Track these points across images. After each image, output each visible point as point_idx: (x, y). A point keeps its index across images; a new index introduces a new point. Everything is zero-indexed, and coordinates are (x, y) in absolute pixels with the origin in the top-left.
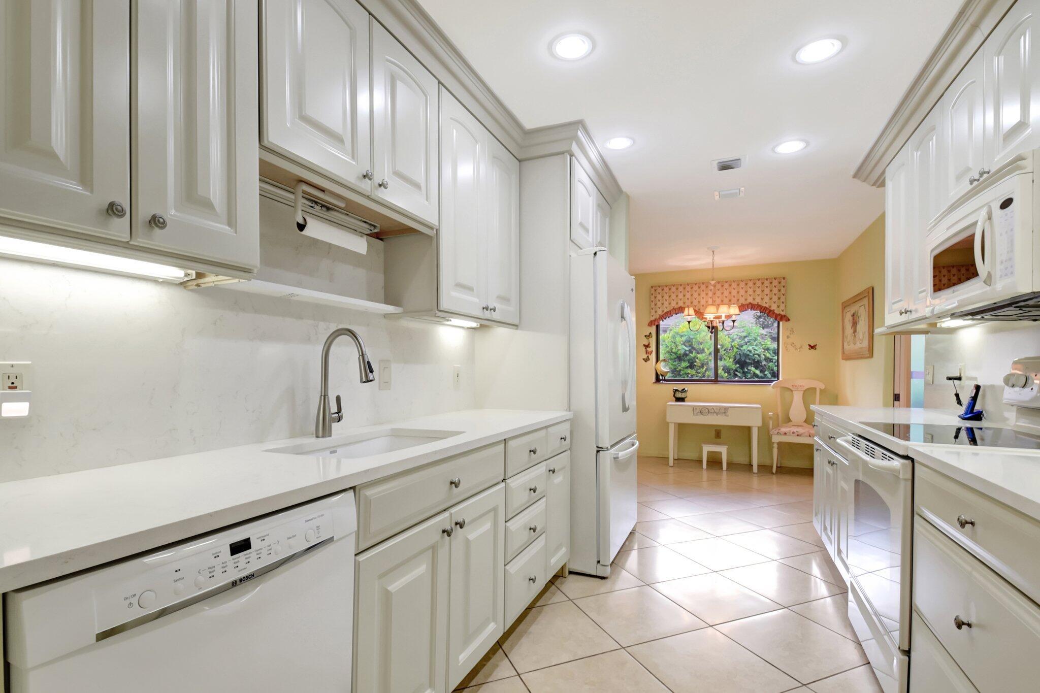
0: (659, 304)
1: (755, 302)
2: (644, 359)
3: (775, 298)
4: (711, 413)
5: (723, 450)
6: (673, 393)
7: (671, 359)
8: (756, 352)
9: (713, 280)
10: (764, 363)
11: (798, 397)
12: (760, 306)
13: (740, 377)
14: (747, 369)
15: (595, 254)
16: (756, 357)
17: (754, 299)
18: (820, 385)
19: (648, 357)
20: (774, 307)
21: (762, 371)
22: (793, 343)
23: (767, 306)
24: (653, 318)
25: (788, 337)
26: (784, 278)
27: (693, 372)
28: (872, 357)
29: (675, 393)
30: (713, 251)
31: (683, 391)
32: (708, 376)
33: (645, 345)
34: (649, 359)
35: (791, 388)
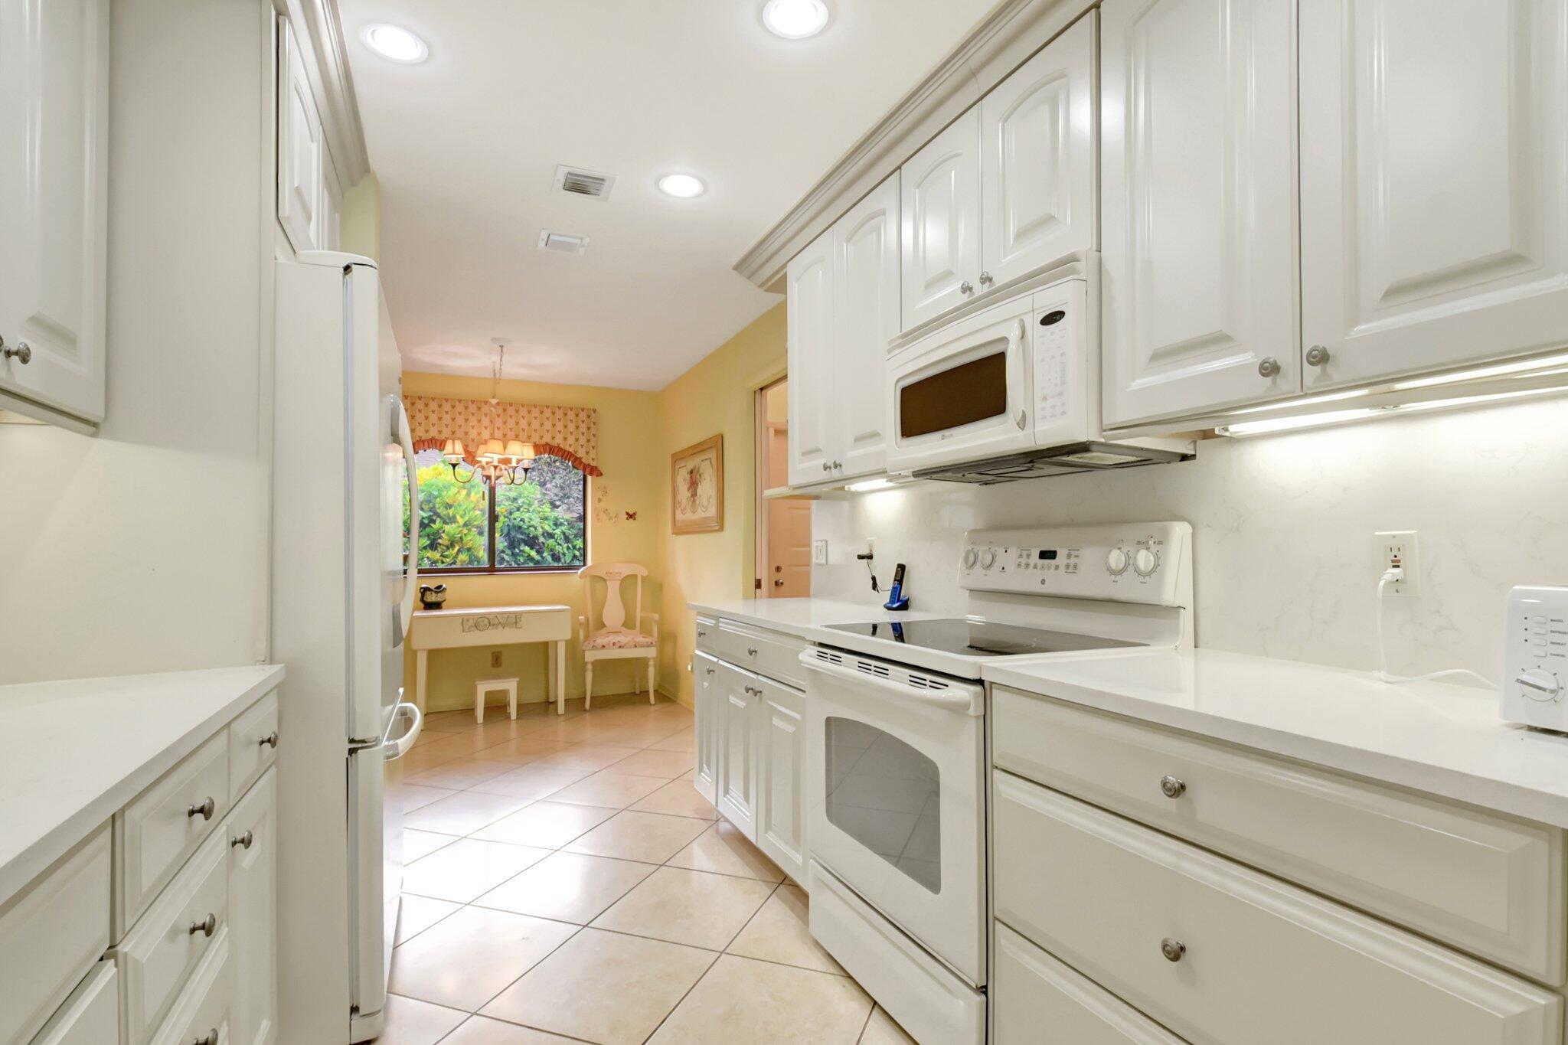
1: (555, 443)
3: (583, 440)
4: (494, 625)
5: (510, 686)
6: (420, 595)
8: (531, 523)
9: (494, 397)
10: (542, 539)
11: (614, 587)
12: (561, 449)
13: (508, 562)
14: (519, 549)
15: (347, 269)
16: (532, 531)
17: (553, 438)
18: (641, 571)
20: (581, 454)
21: (539, 552)
22: (607, 510)
23: (571, 450)
25: (600, 500)
26: (595, 411)
27: (436, 555)
28: (721, 528)
29: (423, 594)
30: (502, 347)
31: (438, 589)
32: (463, 562)
35: (604, 576)
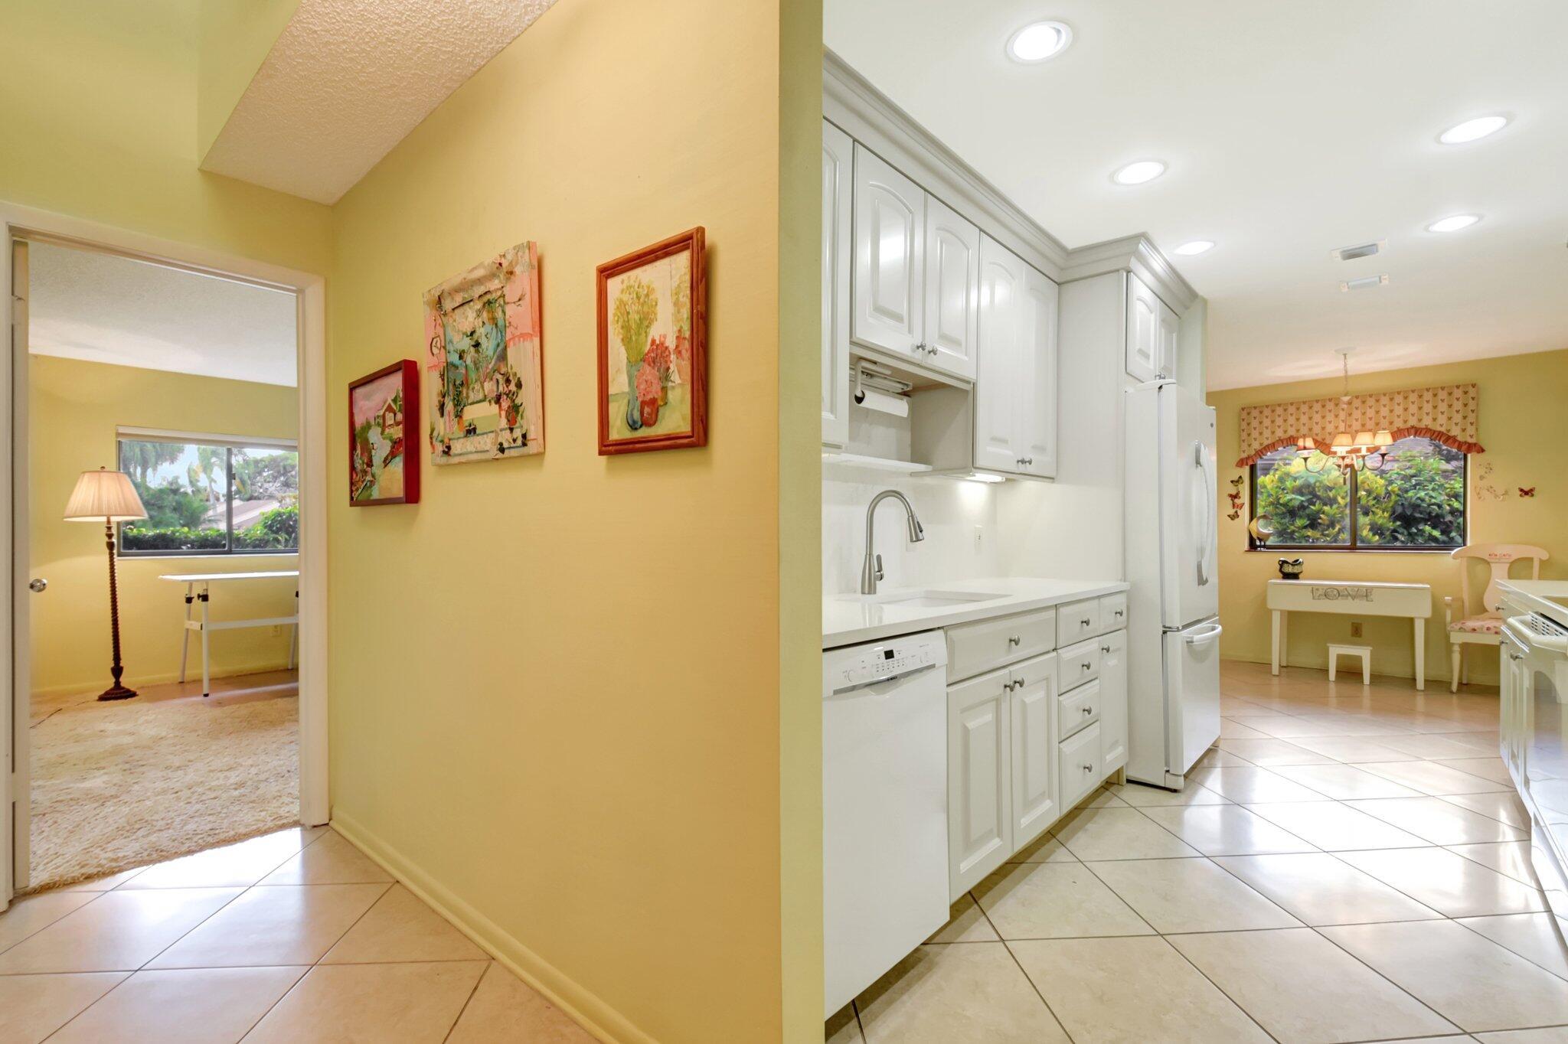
0: (1256, 433)
1: (1422, 425)
2: (1229, 516)
3: (1458, 418)
4: (1343, 596)
5: (1364, 653)
6: (1278, 567)
7: (1277, 514)
8: (1433, 501)
9: (1346, 395)
10: (1449, 518)
11: (1499, 572)
12: (1430, 430)
13: (1402, 542)
14: (1417, 529)
15: (1161, 387)
16: (1434, 509)
17: (1420, 420)
18: (1539, 555)
19: (1236, 512)
20: (1455, 432)
21: (1443, 532)
22: (1491, 487)
23: (1443, 429)
24: (1244, 455)
25: (1482, 478)
26: (1474, 386)
27: (1318, 534)
29: (1281, 566)
30: (1345, 355)
31: (1296, 563)
32: (1344, 541)
33: (1231, 496)
34: (1238, 516)
35: (1486, 558)
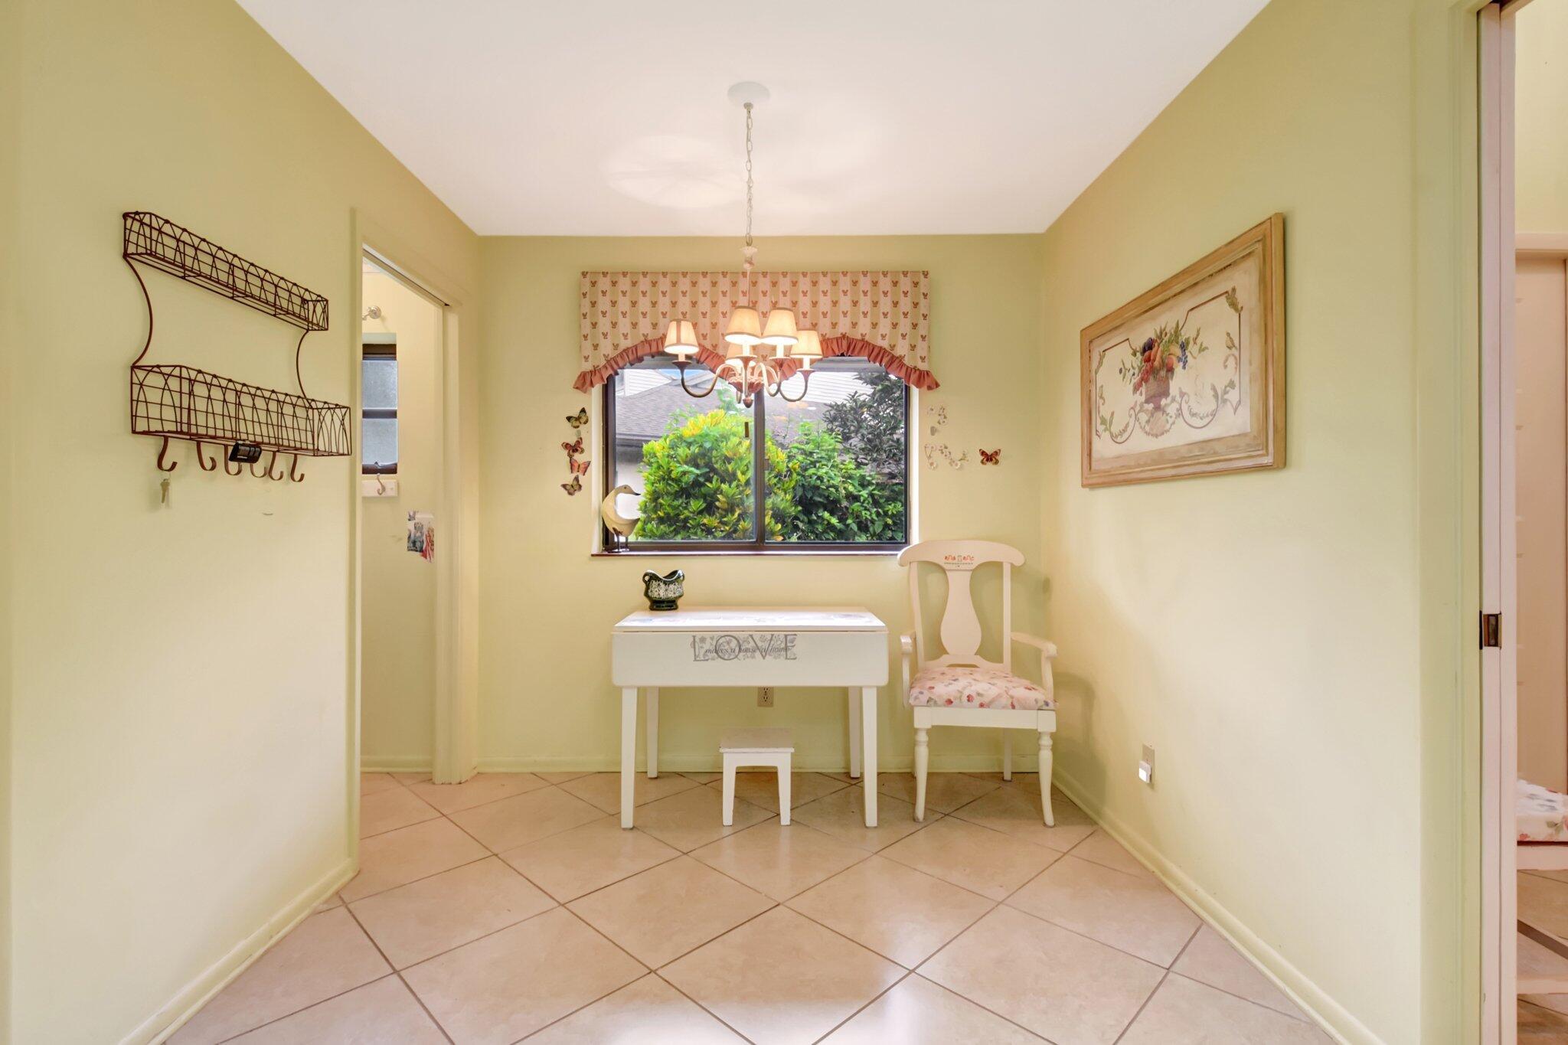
0: (604, 324)
1: (856, 335)
2: (564, 486)
3: (905, 326)
4: (746, 650)
5: (781, 761)
6: (644, 586)
10: (845, 503)
11: (959, 583)
12: (868, 343)
13: (803, 531)
14: (816, 514)
16: (832, 492)
17: (854, 325)
18: (1009, 556)
19: (577, 479)
20: (901, 349)
21: (842, 520)
22: (946, 448)
23: (885, 344)
24: (588, 367)
25: (933, 431)
26: (926, 274)
28: (1282, 462)
29: (648, 584)
30: (748, 111)
31: (673, 577)
32: (746, 535)
33: (567, 446)
34: (580, 487)
35: (942, 562)
